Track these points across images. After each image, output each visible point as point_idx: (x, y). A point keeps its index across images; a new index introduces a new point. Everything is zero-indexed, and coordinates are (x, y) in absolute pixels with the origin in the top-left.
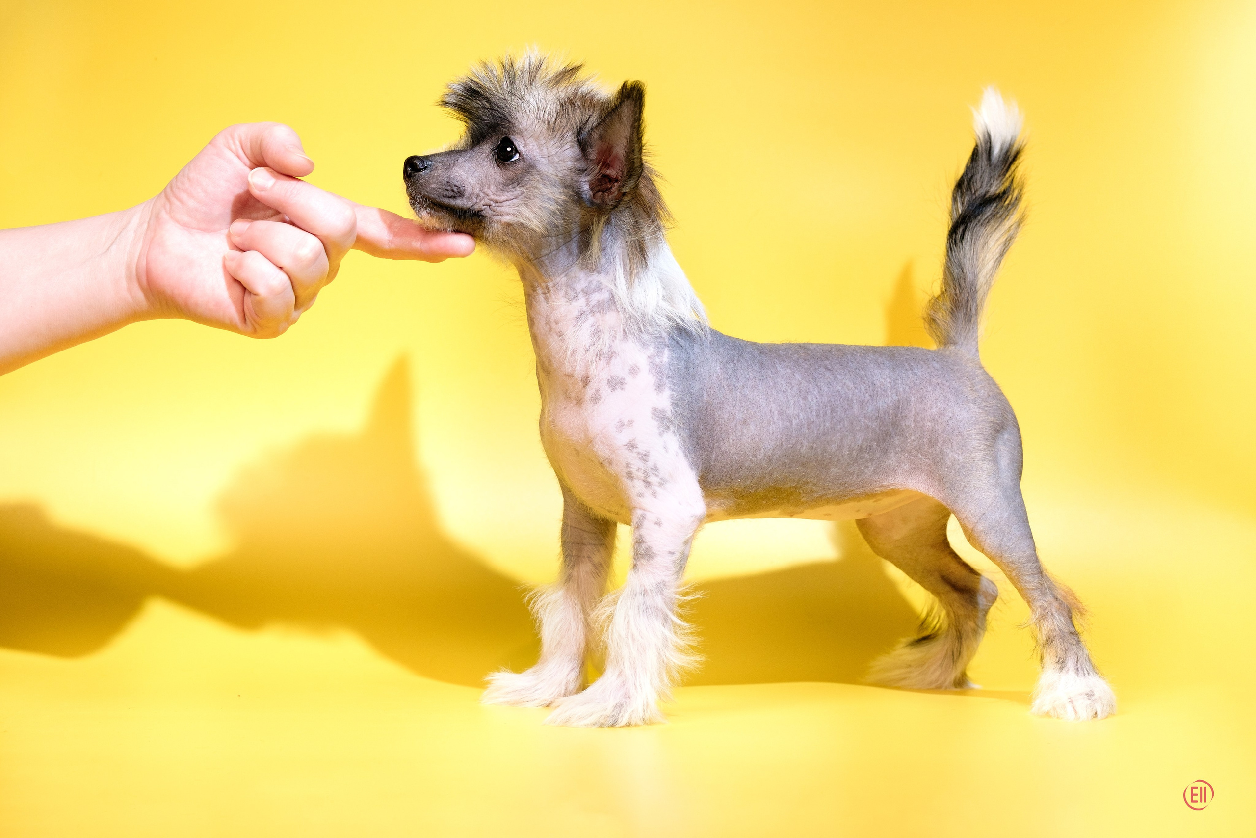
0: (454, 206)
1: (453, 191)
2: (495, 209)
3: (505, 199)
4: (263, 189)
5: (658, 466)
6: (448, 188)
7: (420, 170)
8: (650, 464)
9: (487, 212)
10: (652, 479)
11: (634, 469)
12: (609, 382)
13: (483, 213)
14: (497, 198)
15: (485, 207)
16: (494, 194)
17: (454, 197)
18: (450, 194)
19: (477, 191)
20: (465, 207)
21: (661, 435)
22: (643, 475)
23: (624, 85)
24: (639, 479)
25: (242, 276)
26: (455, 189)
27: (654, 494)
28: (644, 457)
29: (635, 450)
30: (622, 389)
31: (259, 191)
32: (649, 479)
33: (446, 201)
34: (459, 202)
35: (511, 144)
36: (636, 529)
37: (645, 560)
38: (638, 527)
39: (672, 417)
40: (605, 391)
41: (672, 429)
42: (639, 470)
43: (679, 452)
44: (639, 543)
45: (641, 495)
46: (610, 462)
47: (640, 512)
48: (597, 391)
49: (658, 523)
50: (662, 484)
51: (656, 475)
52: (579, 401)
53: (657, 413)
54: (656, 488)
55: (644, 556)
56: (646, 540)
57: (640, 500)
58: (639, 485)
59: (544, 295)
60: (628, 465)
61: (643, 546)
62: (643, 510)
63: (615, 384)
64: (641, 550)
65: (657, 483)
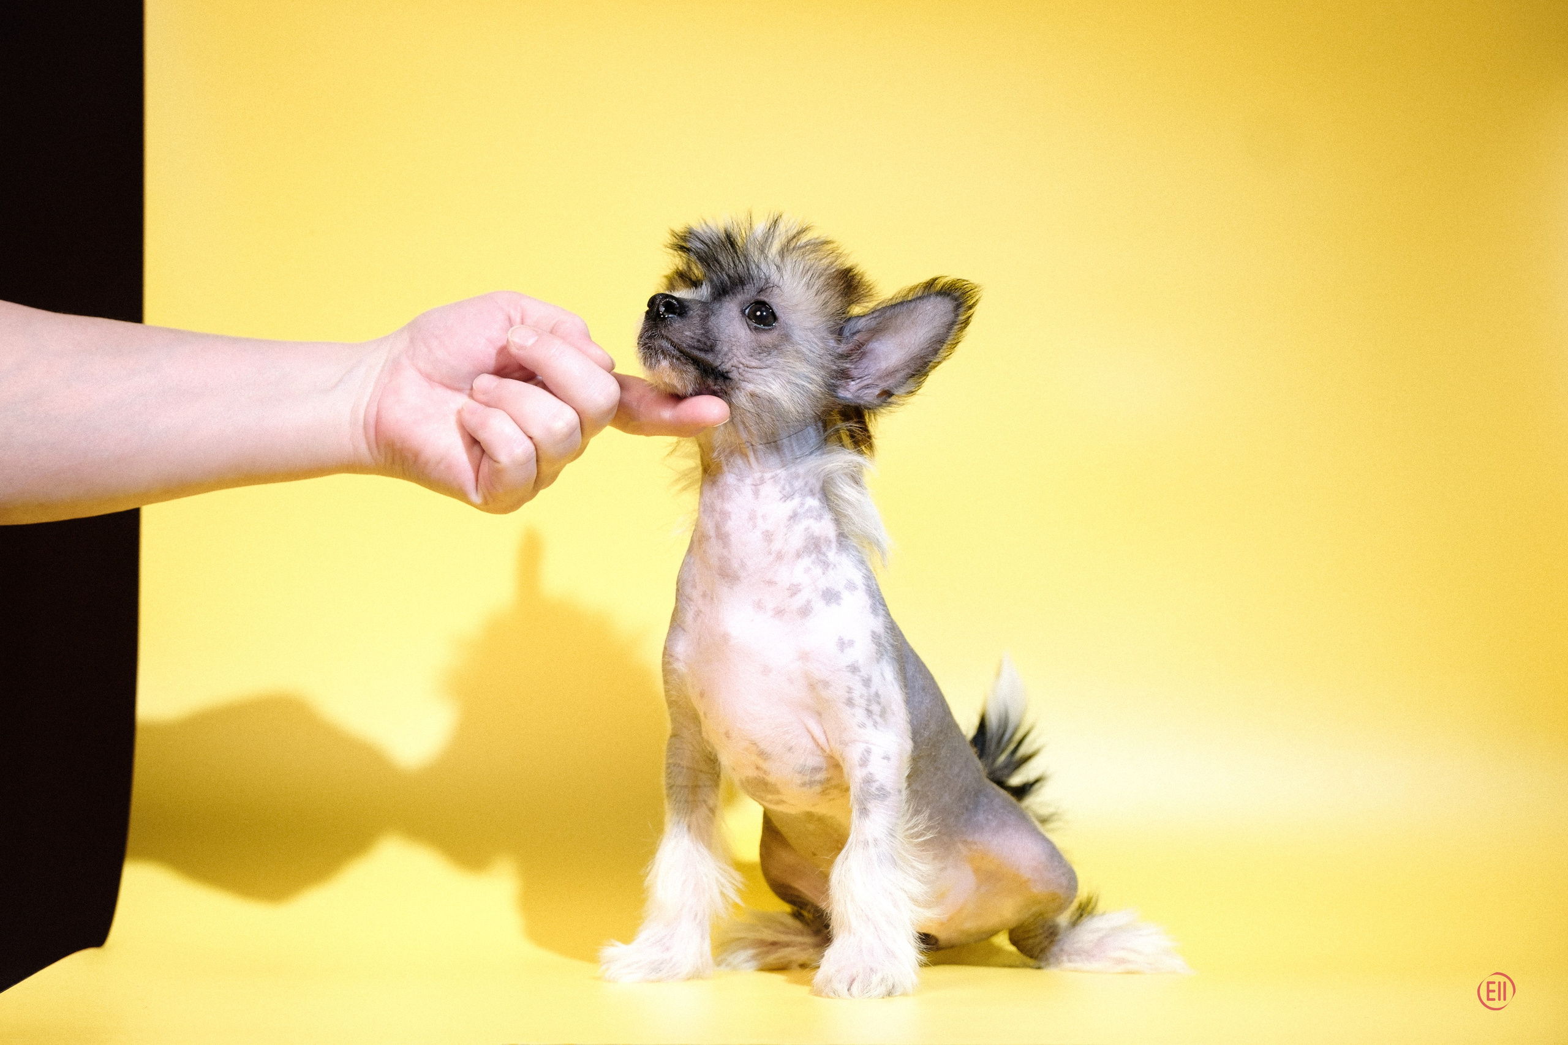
1: (707, 344)
2: (743, 372)
3: (756, 366)
4: (522, 347)
5: (880, 693)
6: (701, 340)
8: (873, 690)
9: (734, 375)
10: (875, 708)
11: (856, 695)
13: (730, 375)
14: (747, 363)
15: (732, 368)
16: (743, 358)
17: (705, 351)
18: (701, 346)
19: (726, 349)
20: (714, 364)
21: (878, 661)
24: (860, 707)
25: (481, 436)
26: (707, 341)
27: (875, 724)
28: (867, 682)
29: (858, 673)
30: (839, 604)
31: (518, 349)
32: (870, 708)
33: (696, 353)
34: (709, 357)
36: (861, 766)
37: (879, 802)
38: (864, 763)
39: (887, 645)
40: (819, 605)
41: (886, 657)
42: (861, 696)
43: (894, 682)
44: (868, 782)
45: (863, 726)
46: (826, 684)
47: (863, 746)
48: (809, 602)
49: (887, 758)
50: (883, 713)
51: (879, 703)
52: (779, 612)
53: (875, 637)
54: (879, 719)
55: (877, 797)
56: (877, 777)
57: (861, 731)
58: (860, 714)
59: (753, 487)
60: (850, 690)
61: (875, 785)
62: (867, 743)
63: (830, 596)
64: (873, 789)
65: (878, 713)
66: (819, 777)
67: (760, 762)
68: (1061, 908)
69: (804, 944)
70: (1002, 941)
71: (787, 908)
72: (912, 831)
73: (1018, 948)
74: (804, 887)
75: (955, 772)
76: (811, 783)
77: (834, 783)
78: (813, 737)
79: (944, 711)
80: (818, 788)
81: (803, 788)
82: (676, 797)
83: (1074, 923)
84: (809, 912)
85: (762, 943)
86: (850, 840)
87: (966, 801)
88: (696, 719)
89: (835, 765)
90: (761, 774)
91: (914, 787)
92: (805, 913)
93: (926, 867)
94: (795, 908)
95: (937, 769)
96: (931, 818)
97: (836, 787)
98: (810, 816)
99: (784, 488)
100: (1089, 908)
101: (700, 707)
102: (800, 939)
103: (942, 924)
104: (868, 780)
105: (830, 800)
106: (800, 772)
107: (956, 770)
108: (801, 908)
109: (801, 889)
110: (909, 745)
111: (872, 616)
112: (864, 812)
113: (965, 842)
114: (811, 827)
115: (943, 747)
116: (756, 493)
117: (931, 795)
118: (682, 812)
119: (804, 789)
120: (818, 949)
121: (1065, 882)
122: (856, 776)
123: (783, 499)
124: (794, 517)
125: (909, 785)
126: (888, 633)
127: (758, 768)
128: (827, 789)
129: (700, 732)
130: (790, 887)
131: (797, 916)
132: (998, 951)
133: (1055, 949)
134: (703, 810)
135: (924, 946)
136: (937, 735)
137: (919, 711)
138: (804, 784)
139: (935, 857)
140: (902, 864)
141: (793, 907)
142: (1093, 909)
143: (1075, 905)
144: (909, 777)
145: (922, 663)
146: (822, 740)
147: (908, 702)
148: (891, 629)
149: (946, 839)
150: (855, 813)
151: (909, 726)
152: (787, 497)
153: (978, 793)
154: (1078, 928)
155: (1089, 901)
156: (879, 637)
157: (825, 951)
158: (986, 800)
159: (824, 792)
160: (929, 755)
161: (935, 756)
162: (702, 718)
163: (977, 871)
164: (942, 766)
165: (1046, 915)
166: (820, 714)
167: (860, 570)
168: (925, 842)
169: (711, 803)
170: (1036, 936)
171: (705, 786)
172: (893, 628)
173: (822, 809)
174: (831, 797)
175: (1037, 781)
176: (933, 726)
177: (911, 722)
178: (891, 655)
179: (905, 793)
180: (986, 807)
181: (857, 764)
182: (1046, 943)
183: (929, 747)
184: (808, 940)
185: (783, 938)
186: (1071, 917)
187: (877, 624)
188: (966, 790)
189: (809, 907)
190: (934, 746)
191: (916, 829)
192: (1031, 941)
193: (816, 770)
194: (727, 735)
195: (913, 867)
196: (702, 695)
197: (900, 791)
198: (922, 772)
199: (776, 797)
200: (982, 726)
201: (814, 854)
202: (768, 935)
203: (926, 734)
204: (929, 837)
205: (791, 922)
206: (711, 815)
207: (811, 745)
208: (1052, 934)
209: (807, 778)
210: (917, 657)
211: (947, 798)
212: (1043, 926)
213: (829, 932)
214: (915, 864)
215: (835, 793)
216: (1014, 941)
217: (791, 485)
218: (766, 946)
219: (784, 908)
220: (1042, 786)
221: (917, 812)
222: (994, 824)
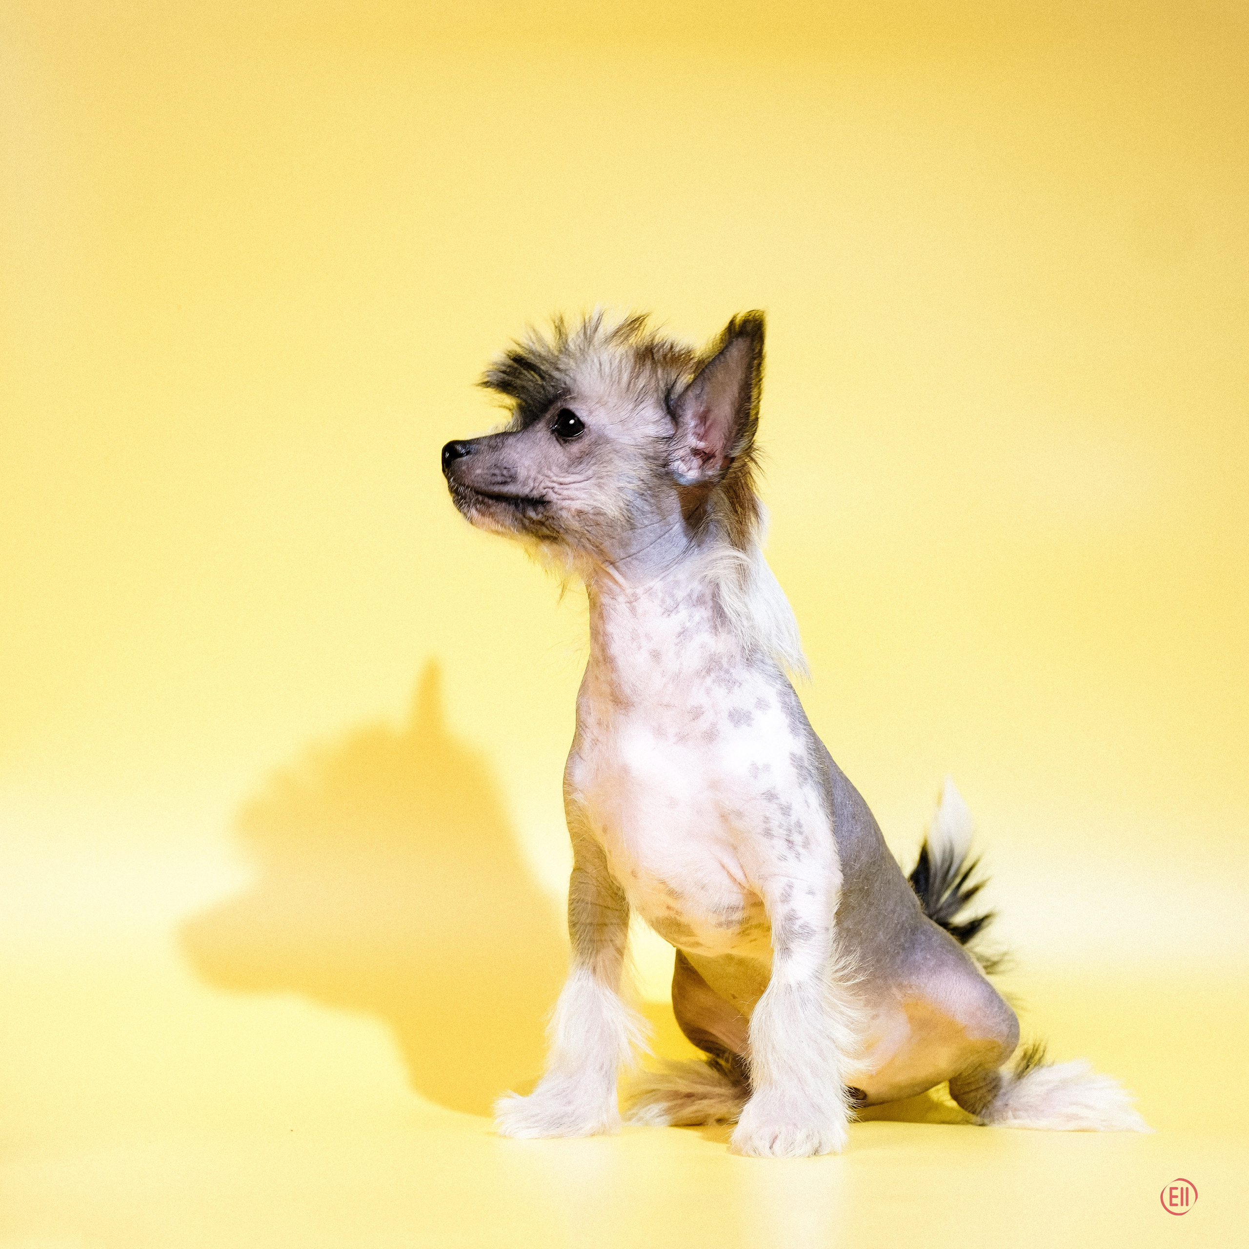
0: (507, 493)
1: (503, 475)
2: (560, 491)
3: (572, 481)
5: (802, 822)
6: (497, 472)
7: (461, 455)
8: (793, 819)
9: (552, 496)
10: (797, 838)
11: (774, 824)
12: (731, 715)
13: (547, 498)
14: (561, 480)
15: (546, 490)
16: (557, 476)
17: (504, 483)
18: (499, 479)
19: (533, 473)
20: (520, 494)
21: (801, 786)
22: (785, 832)
23: (732, 323)
24: (779, 837)
26: (505, 472)
27: (798, 856)
28: (786, 810)
29: (775, 801)
30: (749, 725)
32: (791, 838)
33: (496, 489)
34: (511, 489)
35: (572, 415)
36: (783, 902)
37: (802, 941)
38: (786, 898)
39: (811, 768)
40: (725, 726)
41: (810, 781)
42: (780, 826)
43: (819, 809)
44: (790, 919)
45: (784, 858)
46: (740, 814)
47: (785, 880)
48: (714, 725)
49: (811, 893)
50: (806, 844)
51: (801, 833)
52: (682, 738)
53: (795, 760)
54: (800, 850)
55: (800, 935)
56: (799, 914)
57: (783, 864)
58: (780, 845)
59: (628, 605)
60: (767, 820)
61: (799, 923)
62: (788, 877)
63: (739, 717)
64: (796, 927)
65: (801, 844)
66: (737, 916)
67: (671, 902)
68: (1003, 1056)
69: (722, 1095)
70: (941, 1094)
71: (703, 1055)
72: (842, 973)
73: (959, 1103)
74: (720, 1032)
75: (890, 908)
76: (729, 924)
77: (754, 922)
78: (728, 872)
79: (878, 839)
80: (736, 929)
81: (719, 929)
82: (580, 936)
83: (1020, 1075)
84: (727, 1061)
85: (676, 1095)
86: (771, 982)
87: (902, 940)
88: (601, 855)
89: (755, 902)
90: (672, 914)
91: (845, 925)
92: (722, 1062)
93: (857, 1012)
94: (711, 1055)
95: (871, 904)
96: (863, 958)
97: (759, 926)
98: (729, 958)
99: (663, 601)
100: (1037, 1057)
101: (604, 842)
102: (717, 1090)
103: (871, 1077)
104: (790, 918)
105: (751, 941)
106: (715, 912)
107: (891, 905)
108: (718, 1055)
109: (719, 1035)
110: (838, 878)
111: (791, 736)
112: (786, 950)
113: (900, 986)
114: (731, 969)
115: (877, 880)
116: (633, 610)
117: (863, 934)
118: (586, 951)
119: (722, 930)
120: (736, 1101)
121: (1004, 1028)
122: (777, 914)
123: (666, 615)
124: (683, 633)
125: (838, 924)
126: (811, 754)
127: (668, 908)
128: (747, 929)
129: (606, 868)
130: (706, 1032)
131: (714, 1064)
132: (936, 1106)
133: (998, 1103)
134: (609, 952)
135: (854, 1101)
136: (869, 867)
137: (849, 842)
138: (720, 925)
139: (867, 1003)
140: (829, 1010)
141: (708, 1054)
142: (1040, 1059)
143: (1018, 1053)
144: (838, 914)
145: (853, 787)
146: (739, 876)
147: (836, 830)
148: (814, 750)
149: (880, 982)
150: (777, 955)
151: (837, 858)
152: (668, 612)
153: (914, 930)
154: (1024, 1081)
155: (1035, 1051)
156: (801, 759)
157: (743, 1106)
158: (923, 938)
159: (744, 933)
160: (861, 890)
161: (868, 889)
162: (608, 854)
163: (911, 1019)
164: (876, 902)
165: (986, 1066)
166: (735, 848)
167: (774, 687)
168: (857, 984)
169: (618, 942)
170: (977, 1089)
171: (612, 924)
172: (818, 749)
173: (743, 951)
174: (752, 937)
175: (986, 917)
176: (864, 858)
177: (840, 852)
178: (817, 780)
179: (832, 932)
180: (923, 946)
181: (778, 900)
182: (989, 1098)
183: (861, 880)
184: (726, 1090)
185: (699, 1089)
186: (1017, 1068)
187: (798, 745)
188: (902, 926)
189: (726, 1055)
190: (866, 878)
191: (846, 971)
192: (972, 1094)
193: (733, 909)
194: (634, 874)
195: (841, 1013)
196: (605, 830)
197: (827, 929)
198: (853, 908)
199: (692, 939)
200: (924, 858)
201: (734, 997)
202: (684, 1086)
203: (857, 866)
204: (859, 980)
205: (707, 1071)
206: (618, 956)
207: (727, 881)
208: (994, 1085)
209: (723, 919)
210: (846, 780)
211: (881, 936)
212: (985, 1079)
213: (749, 1085)
214: (843, 1009)
215: (755, 934)
216: (955, 1096)
217: (672, 596)
218: (681, 1099)
219: (699, 1055)
220: (990, 923)
221: (847, 951)
222: (932, 964)
